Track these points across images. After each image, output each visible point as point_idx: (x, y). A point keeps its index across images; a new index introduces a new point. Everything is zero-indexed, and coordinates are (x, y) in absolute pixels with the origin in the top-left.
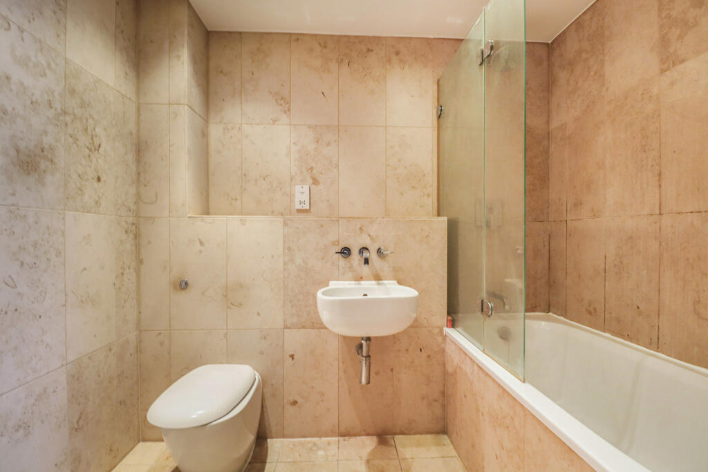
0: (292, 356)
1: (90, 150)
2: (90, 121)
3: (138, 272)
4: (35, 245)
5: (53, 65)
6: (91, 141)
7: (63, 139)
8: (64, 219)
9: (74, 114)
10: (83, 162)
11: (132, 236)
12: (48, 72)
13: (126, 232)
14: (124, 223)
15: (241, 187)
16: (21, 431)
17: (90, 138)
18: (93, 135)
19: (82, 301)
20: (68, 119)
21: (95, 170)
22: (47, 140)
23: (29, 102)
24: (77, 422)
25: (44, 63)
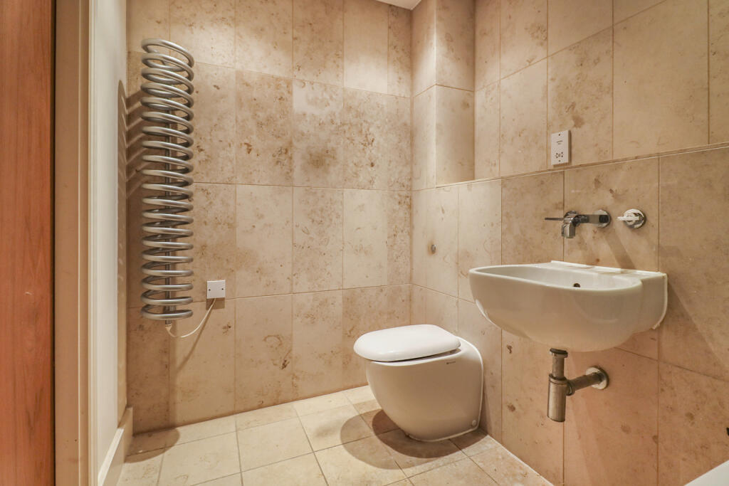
0: (510, 348)
1: (365, 145)
2: (364, 124)
3: (410, 234)
4: (322, 210)
5: (334, 96)
6: (365, 139)
7: (342, 142)
8: (342, 194)
9: (351, 124)
10: (359, 154)
11: (406, 206)
12: (330, 102)
13: (399, 203)
14: (396, 196)
15: (499, 150)
16: (309, 319)
17: (364, 136)
18: (367, 135)
19: (357, 250)
20: (346, 128)
21: (369, 159)
22: (330, 145)
23: (317, 125)
24: (350, 332)
25: (328, 97)
